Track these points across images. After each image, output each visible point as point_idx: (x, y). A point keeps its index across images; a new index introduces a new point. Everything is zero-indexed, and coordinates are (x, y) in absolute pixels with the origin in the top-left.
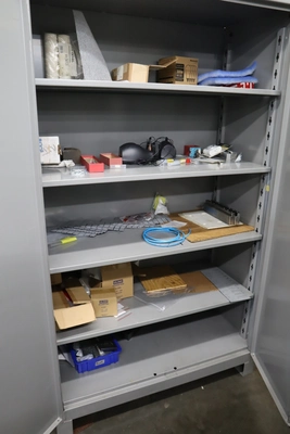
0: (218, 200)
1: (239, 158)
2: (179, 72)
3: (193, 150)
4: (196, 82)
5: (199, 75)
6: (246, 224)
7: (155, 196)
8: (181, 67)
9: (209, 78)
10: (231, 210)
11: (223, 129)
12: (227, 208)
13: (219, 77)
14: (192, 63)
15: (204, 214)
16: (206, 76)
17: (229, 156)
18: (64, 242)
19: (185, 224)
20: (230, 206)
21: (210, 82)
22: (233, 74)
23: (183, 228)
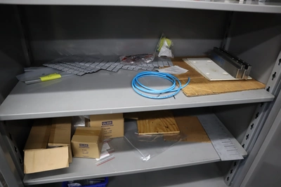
0: (227, 49)
6: (255, 79)
7: (160, 37)
10: (240, 62)
12: (236, 59)
15: (210, 61)
18: (43, 79)
19: (185, 71)
20: (240, 57)
23: (182, 75)
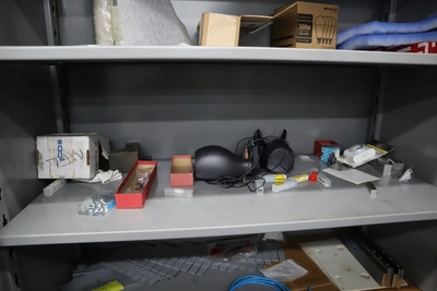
1: (407, 175)
2: (302, 27)
3: (326, 151)
4: (334, 44)
5: (340, 32)
8: (308, 20)
9: (357, 36)
10: (385, 259)
11: (380, 117)
12: (379, 252)
13: (376, 34)
14: (327, 13)
16: (351, 33)
17: (388, 169)
19: (304, 272)
21: (359, 43)
22: (403, 28)
